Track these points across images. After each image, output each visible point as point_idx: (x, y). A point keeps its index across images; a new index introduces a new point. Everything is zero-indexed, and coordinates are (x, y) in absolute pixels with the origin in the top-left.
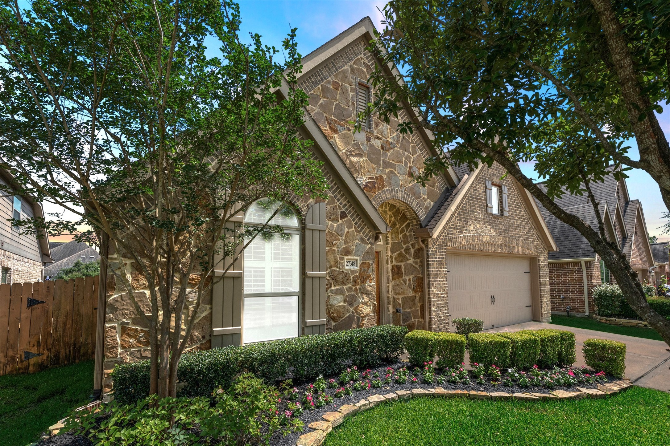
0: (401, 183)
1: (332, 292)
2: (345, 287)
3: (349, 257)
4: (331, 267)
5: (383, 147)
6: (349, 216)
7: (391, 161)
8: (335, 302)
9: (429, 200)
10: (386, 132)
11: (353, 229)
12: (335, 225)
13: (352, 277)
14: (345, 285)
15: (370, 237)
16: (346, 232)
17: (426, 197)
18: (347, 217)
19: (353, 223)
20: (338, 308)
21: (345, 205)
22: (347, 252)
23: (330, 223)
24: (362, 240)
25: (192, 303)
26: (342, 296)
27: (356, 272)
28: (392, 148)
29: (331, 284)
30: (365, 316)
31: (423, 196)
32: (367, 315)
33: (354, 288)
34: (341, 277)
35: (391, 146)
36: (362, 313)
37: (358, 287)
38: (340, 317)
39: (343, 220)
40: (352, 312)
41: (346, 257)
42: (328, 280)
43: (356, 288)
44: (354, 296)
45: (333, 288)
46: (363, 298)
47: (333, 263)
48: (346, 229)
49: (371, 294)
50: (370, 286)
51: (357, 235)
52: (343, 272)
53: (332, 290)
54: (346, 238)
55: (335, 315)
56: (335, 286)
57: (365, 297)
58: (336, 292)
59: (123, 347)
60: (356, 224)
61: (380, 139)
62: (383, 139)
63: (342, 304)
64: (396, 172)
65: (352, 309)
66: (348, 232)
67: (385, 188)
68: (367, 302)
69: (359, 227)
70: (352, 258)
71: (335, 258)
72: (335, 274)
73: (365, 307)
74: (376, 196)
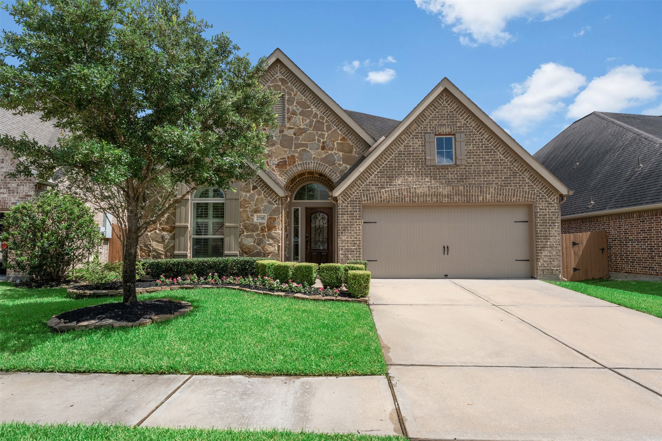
0: (313, 156)
1: (244, 236)
2: (254, 234)
3: (258, 214)
4: (244, 221)
5: (295, 134)
6: (259, 188)
7: (303, 142)
8: (246, 243)
9: (344, 165)
10: (298, 122)
11: (263, 196)
12: (248, 195)
13: (260, 227)
14: (255, 232)
15: (276, 200)
16: (256, 198)
17: (341, 163)
18: (257, 188)
19: (263, 192)
20: (249, 246)
21: (257, 181)
22: (256, 211)
23: (244, 193)
24: (270, 202)
25: (166, 239)
26: (252, 239)
27: (264, 224)
28: (304, 132)
29: (244, 231)
30: (269, 253)
31: (338, 162)
32: (272, 252)
33: (261, 234)
34: (251, 227)
35: (303, 131)
36: (268, 251)
37: (265, 234)
38: (250, 252)
39: (255, 191)
40: (260, 249)
41: (255, 215)
42: (242, 229)
43: (264, 235)
44: (262, 239)
45: (245, 233)
46: (269, 241)
47: (245, 219)
48: (257, 196)
49: (276, 239)
50: (275, 233)
51: (265, 199)
52: (253, 224)
53: (245, 235)
54: (256, 202)
55: (246, 250)
56: (247, 233)
57: (270, 240)
58: (247, 236)
59: (141, 256)
60: (265, 192)
61: (293, 128)
62: (296, 127)
63: (253, 244)
64: (308, 149)
65: (260, 248)
66: (258, 198)
67: (296, 163)
68: (272, 244)
69: (267, 194)
70: (260, 214)
71: (247, 215)
72: (247, 225)
73: (271, 247)
74: (287, 171)
